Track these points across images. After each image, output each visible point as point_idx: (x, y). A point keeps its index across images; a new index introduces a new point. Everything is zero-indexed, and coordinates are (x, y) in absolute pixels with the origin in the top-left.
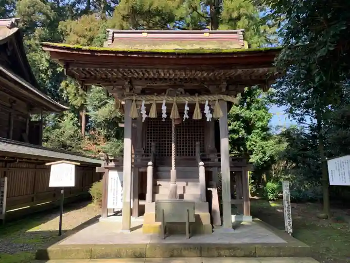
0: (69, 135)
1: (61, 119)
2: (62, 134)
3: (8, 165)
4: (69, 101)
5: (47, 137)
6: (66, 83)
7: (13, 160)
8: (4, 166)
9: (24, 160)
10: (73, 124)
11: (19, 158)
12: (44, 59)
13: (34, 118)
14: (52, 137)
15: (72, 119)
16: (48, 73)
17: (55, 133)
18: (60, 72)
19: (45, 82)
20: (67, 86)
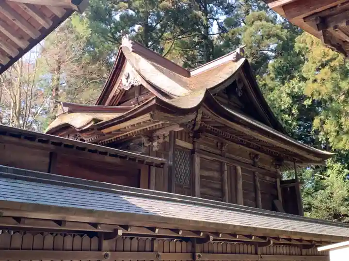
0: (341, 198)
1: (323, 175)
2: (330, 196)
3: (259, 249)
4: (331, 145)
5: (309, 204)
6: (321, 120)
7: (264, 241)
8: (253, 251)
9: (281, 241)
10: (344, 178)
11: (273, 238)
12: (284, 95)
13: (285, 176)
14: (316, 203)
15: (340, 172)
16: (293, 111)
17: (319, 198)
18: (309, 106)
19: (291, 125)
20: (323, 123)
